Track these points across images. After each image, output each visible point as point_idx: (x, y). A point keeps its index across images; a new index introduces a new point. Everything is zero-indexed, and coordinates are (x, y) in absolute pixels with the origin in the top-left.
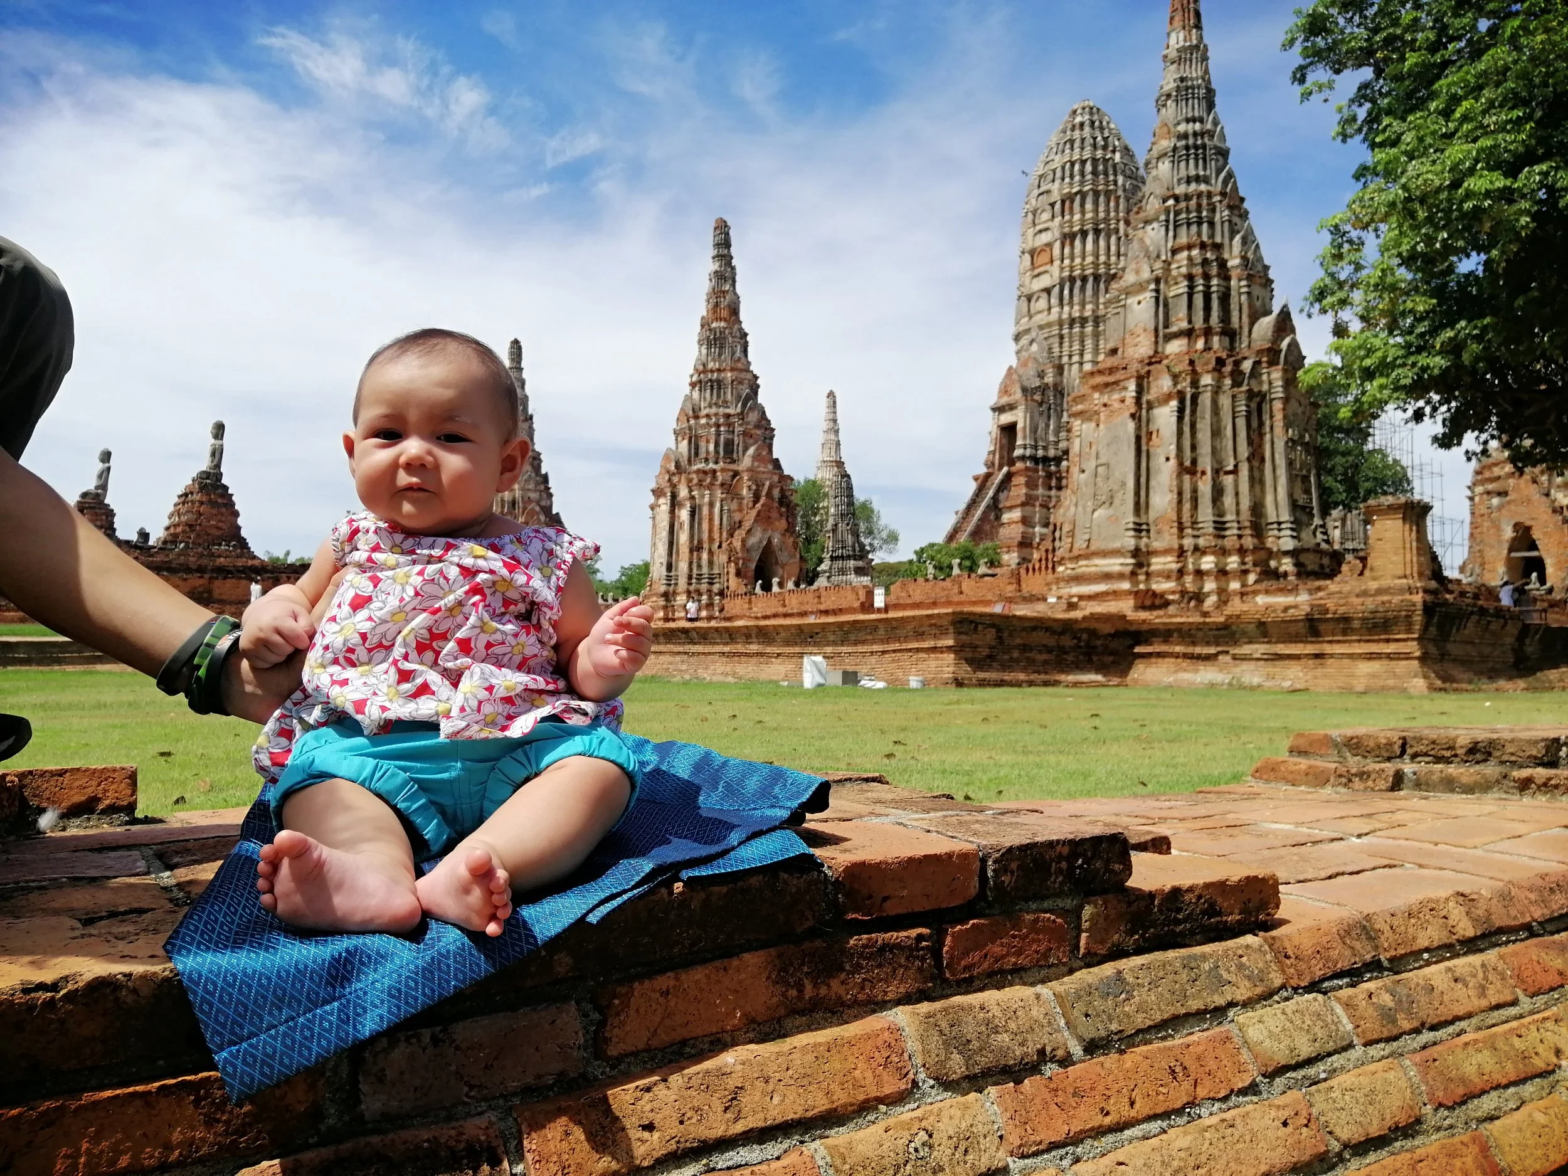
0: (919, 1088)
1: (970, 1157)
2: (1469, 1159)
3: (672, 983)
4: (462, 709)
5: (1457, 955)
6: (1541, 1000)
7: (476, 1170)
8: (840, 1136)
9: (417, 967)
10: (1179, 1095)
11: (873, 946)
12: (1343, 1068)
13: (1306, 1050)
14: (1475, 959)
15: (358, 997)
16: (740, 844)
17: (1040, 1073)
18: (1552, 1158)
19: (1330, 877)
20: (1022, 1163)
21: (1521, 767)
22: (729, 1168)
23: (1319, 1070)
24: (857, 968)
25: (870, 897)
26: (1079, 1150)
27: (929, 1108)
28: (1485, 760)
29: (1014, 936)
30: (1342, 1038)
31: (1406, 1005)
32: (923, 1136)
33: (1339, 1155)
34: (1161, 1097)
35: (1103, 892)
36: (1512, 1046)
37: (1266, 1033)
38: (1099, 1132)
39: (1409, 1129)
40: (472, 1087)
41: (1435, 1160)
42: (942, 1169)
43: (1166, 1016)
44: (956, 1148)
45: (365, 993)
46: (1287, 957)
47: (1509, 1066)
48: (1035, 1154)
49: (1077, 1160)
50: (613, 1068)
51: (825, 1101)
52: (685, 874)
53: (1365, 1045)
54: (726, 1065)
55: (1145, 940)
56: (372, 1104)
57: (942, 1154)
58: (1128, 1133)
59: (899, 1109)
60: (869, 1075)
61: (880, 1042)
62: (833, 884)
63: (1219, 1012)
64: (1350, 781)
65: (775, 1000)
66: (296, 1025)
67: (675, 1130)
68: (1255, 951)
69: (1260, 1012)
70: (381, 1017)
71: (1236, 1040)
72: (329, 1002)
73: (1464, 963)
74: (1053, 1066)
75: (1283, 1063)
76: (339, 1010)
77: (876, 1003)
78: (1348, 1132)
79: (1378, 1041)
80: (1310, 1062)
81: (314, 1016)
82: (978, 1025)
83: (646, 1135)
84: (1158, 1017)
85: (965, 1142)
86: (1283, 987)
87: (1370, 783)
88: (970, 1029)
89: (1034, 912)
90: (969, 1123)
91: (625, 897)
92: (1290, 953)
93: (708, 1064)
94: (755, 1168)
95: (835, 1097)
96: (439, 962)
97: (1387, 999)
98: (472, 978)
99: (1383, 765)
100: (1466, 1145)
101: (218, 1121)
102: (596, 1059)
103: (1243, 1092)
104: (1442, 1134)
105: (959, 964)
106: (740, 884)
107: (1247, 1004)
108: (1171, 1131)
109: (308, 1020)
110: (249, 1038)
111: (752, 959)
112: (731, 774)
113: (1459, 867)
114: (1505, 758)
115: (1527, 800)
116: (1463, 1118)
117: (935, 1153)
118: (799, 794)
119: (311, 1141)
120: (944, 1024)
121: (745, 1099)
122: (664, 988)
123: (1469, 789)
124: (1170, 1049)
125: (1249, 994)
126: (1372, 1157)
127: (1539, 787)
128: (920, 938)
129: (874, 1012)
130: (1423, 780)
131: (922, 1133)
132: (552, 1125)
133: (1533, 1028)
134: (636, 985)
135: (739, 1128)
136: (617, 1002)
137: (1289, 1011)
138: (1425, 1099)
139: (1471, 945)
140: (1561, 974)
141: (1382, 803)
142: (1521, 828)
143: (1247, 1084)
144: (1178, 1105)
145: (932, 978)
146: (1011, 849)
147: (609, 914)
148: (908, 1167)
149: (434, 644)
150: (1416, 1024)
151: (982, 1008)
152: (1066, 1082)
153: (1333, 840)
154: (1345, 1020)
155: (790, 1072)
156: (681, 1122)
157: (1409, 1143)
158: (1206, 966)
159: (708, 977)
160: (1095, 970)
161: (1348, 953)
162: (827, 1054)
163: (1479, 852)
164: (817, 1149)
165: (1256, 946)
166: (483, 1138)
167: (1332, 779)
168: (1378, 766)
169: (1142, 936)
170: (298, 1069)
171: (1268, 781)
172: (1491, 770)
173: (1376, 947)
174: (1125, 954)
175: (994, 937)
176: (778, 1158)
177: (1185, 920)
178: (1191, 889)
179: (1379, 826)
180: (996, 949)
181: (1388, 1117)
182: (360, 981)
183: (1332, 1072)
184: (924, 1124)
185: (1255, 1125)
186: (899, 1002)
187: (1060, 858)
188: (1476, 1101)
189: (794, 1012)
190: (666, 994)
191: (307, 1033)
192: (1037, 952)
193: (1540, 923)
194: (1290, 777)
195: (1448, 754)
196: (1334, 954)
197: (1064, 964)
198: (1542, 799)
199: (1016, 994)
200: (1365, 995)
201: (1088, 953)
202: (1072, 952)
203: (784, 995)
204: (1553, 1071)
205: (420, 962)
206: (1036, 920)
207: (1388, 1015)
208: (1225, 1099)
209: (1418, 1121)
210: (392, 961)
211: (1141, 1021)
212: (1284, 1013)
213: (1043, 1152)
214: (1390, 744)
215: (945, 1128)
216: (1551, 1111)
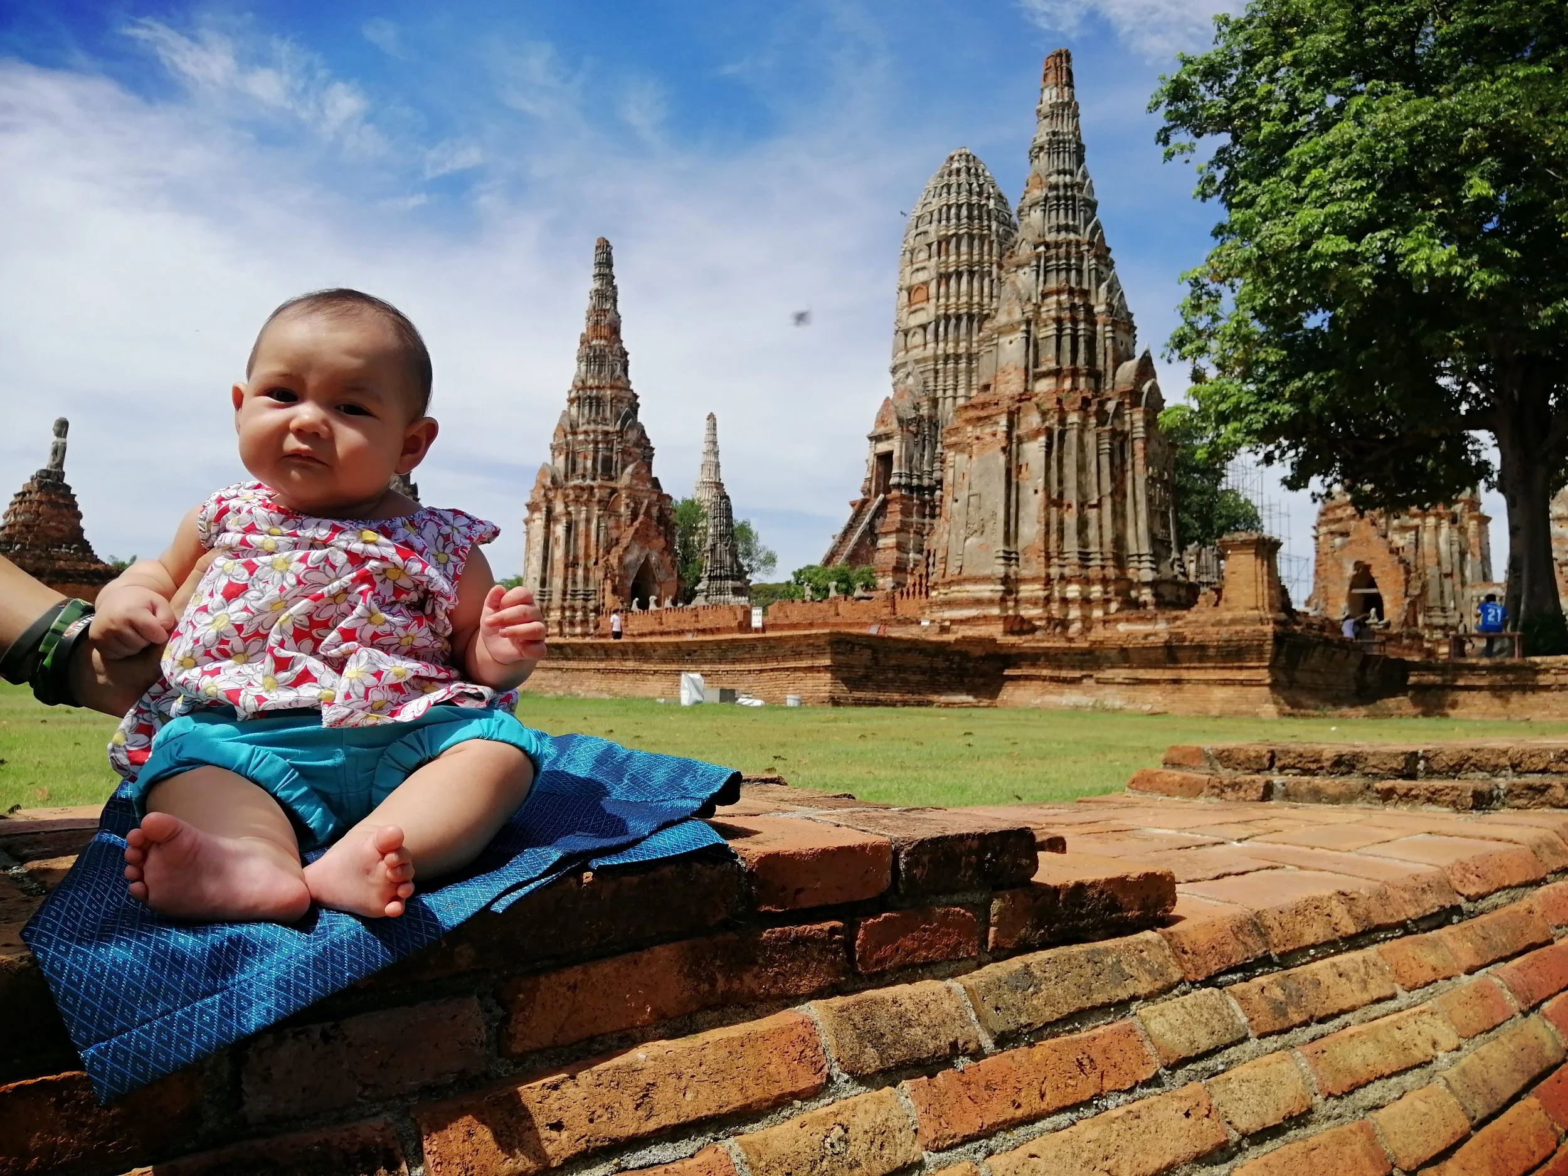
0: (833, 1083)
1: (886, 1152)
2: (1358, 1146)
3: (580, 977)
4: (347, 696)
5: (1339, 952)
6: (1417, 994)
7: (372, 1172)
8: (755, 1133)
9: (307, 957)
10: (1086, 1088)
11: (786, 939)
12: (1239, 1060)
13: (1205, 1043)
14: (1356, 955)
15: (242, 989)
16: (651, 834)
17: (953, 1066)
18: (1432, 1144)
19: (1217, 878)
20: (936, 1157)
21: (1382, 778)
22: (641, 1168)
23: (1217, 1062)
24: (770, 962)
25: (784, 889)
26: (992, 1143)
27: (843, 1102)
28: (1349, 773)
29: (925, 930)
30: (1238, 1031)
31: (1295, 999)
32: (838, 1131)
33: (1238, 1144)
34: (1070, 1090)
35: (1012, 886)
36: (1393, 1037)
37: (1167, 1026)
38: (1012, 1125)
39: (1301, 1119)
40: (366, 1087)
41: (1326, 1148)
42: (858, 1164)
43: (1072, 1009)
44: (872, 1142)
45: (250, 985)
46: (1185, 952)
47: (1391, 1057)
48: (950, 1148)
49: (990, 1153)
50: (516, 1065)
51: (739, 1097)
52: (595, 864)
53: (1259, 1037)
54: (637, 1062)
55: (1051, 935)
56: (256, 1106)
57: (858, 1149)
58: (1039, 1125)
59: (814, 1104)
60: (783, 1069)
61: (794, 1036)
62: (746, 875)
63: (1122, 1006)
64: (1223, 791)
65: (686, 994)
66: (173, 1019)
67: (585, 1128)
68: (1154, 945)
69: (1161, 1005)
70: (269, 1011)
71: (1139, 1033)
72: (210, 995)
73: (1347, 959)
74: (966, 1059)
75: (1184, 1055)
76: (222, 1003)
77: (789, 997)
78: (1248, 1122)
79: (1270, 1034)
80: (1209, 1054)
81: (193, 1009)
82: (891, 1018)
83: (554, 1134)
84: (1065, 1010)
85: (881, 1136)
86: (1182, 981)
87: (1242, 794)
88: (883, 1023)
89: (946, 905)
90: (884, 1117)
91: (532, 886)
92: (1187, 948)
93: (618, 1061)
94: (669, 1167)
95: (750, 1093)
96: (332, 951)
97: (1278, 993)
98: (367, 969)
99: (1255, 777)
100: (1354, 1133)
101: (83, 1125)
102: (500, 1055)
103: (1147, 1084)
104: (1332, 1122)
105: (871, 957)
106: (652, 874)
107: (1149, 998)
108: (1080, 1124)
109: (187, 1014)
110: (120, 1033)
111: (664, 953)
112: (636, 766)
113: (1339, 868)
114: (1367, 770)
115: (1389, 809)
116: (1351, 1108)
117: (851, 1148)
118: (709, 786)
119: (188, 1146)
120: (857, 1018)
121: (657, 1096)
122: (572, 982)
123: (1335, 800)
124: (1077, 1042)
125: (1151, 988)
126: (1268, 1146)
127: (1400, 798)
128: (833, 931)
129: (786, 1006)
130: (1291, 791)
131: (838, 1128)
132: (454, 1125)
133: (1411, 1020)
134: (542, 979)
135: (652, 1125)
136: (521, 996)
137: (1187, 1005)
138: (1316, 1089)
139: (1353, 942)
140: (1434, 969)
141: (1257, 811)
142: (1390, 835)
143: (1150, 1075)
144: (1086, 1097)
145: (845, 972)
146: (922, 842)
147: (515, 903)
148: (825, 1163)
149: (314, 632)
150: (1305, 1017)
151: (895, 1002)
152: (978, 1075)
153: (1215, 844)
154: (1240, 1014)
155: (703, 1068)
156: (591, 1121)
157: (1301, 1132)
158: (1109, 960)
159: (617, 970)
160: (1003, 964)
161: (1241, 948)
162: (740, 1049)
163: (1353, 855)
164: (731, 1146)
165: (1155, 941)
166: (379, 1140)
167: (1205, 790)
168: (1249, 778)
169: (1047, 930)
170: (175, 1066)
171: (1144, 792)
172: (1355, 781)
173: (1267, 944)
174: (1031, 949)
175: (907, 929)
176: (692, 1156)
177: (1089, 914)
178: (1093, 885)
179: (1256, 831)
180: (909, 943)
181: (1282, 1107)
182: (244, 972)
183: (1229, 1064)
184: (839, 1119)
185: (1160, 1116)
186: (811, 997)
187: (970, 852)
188: (1362, 1091)
189: (706, 1007)
190: (573, 988)
191: (185, 1028)
192: (947, 946)
193: (1414, 921)
194: (1165, 788)
195: (1313, 766)
196: (1228, 949)
197: (974, 958)
198: (1404, 809)
199: (927, 987)
200: (1257, 990)
201: (997, 947)
202: (980, 946)
203: (695, 989)
204: (1431, 1062)
205: (311, 952)
206: (947, 914)
207: (1279, 1009)
208: (1130, 1091)
209: (1310, 1111)
210: (280, 950)
211: (1049, 1015)
212: (1183, 1006)
213: (957, 1146)
214: (1259, 757)
215: (861, 1123)
216: (1430, 1100)
